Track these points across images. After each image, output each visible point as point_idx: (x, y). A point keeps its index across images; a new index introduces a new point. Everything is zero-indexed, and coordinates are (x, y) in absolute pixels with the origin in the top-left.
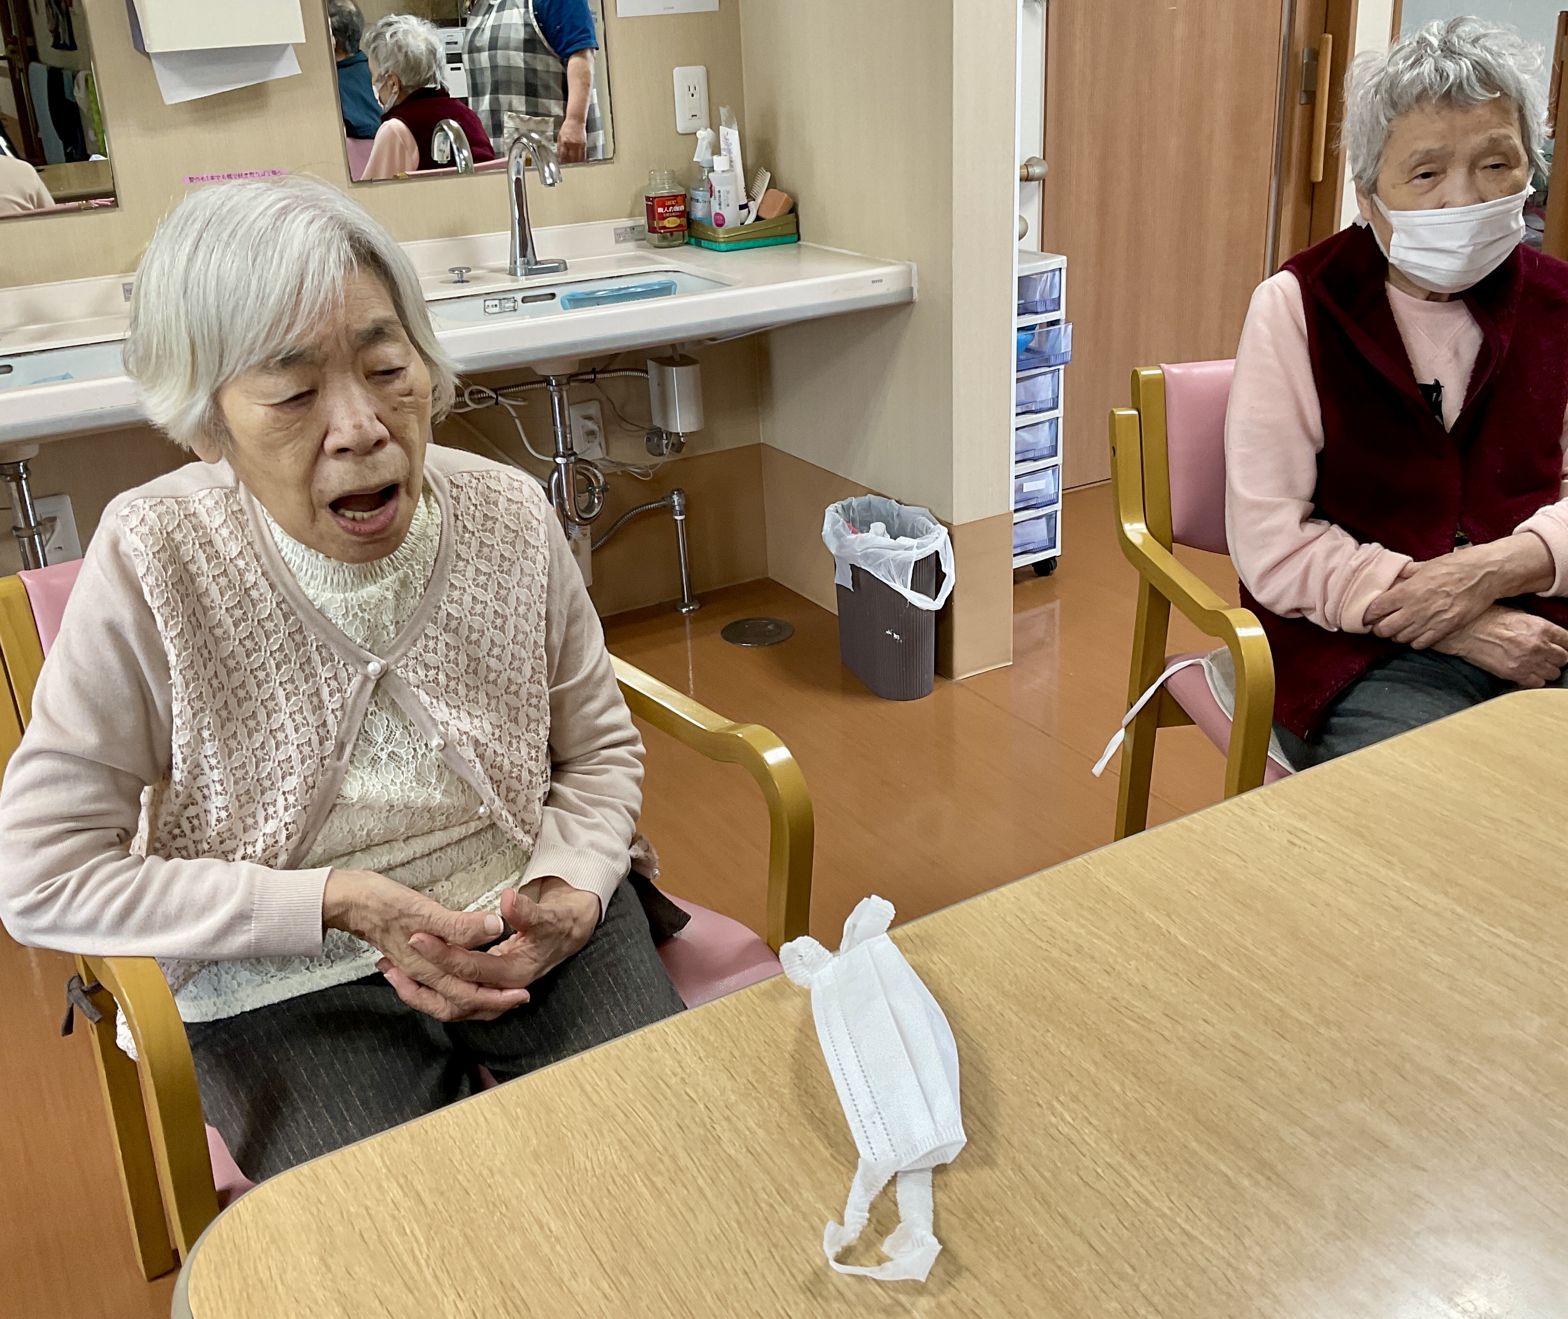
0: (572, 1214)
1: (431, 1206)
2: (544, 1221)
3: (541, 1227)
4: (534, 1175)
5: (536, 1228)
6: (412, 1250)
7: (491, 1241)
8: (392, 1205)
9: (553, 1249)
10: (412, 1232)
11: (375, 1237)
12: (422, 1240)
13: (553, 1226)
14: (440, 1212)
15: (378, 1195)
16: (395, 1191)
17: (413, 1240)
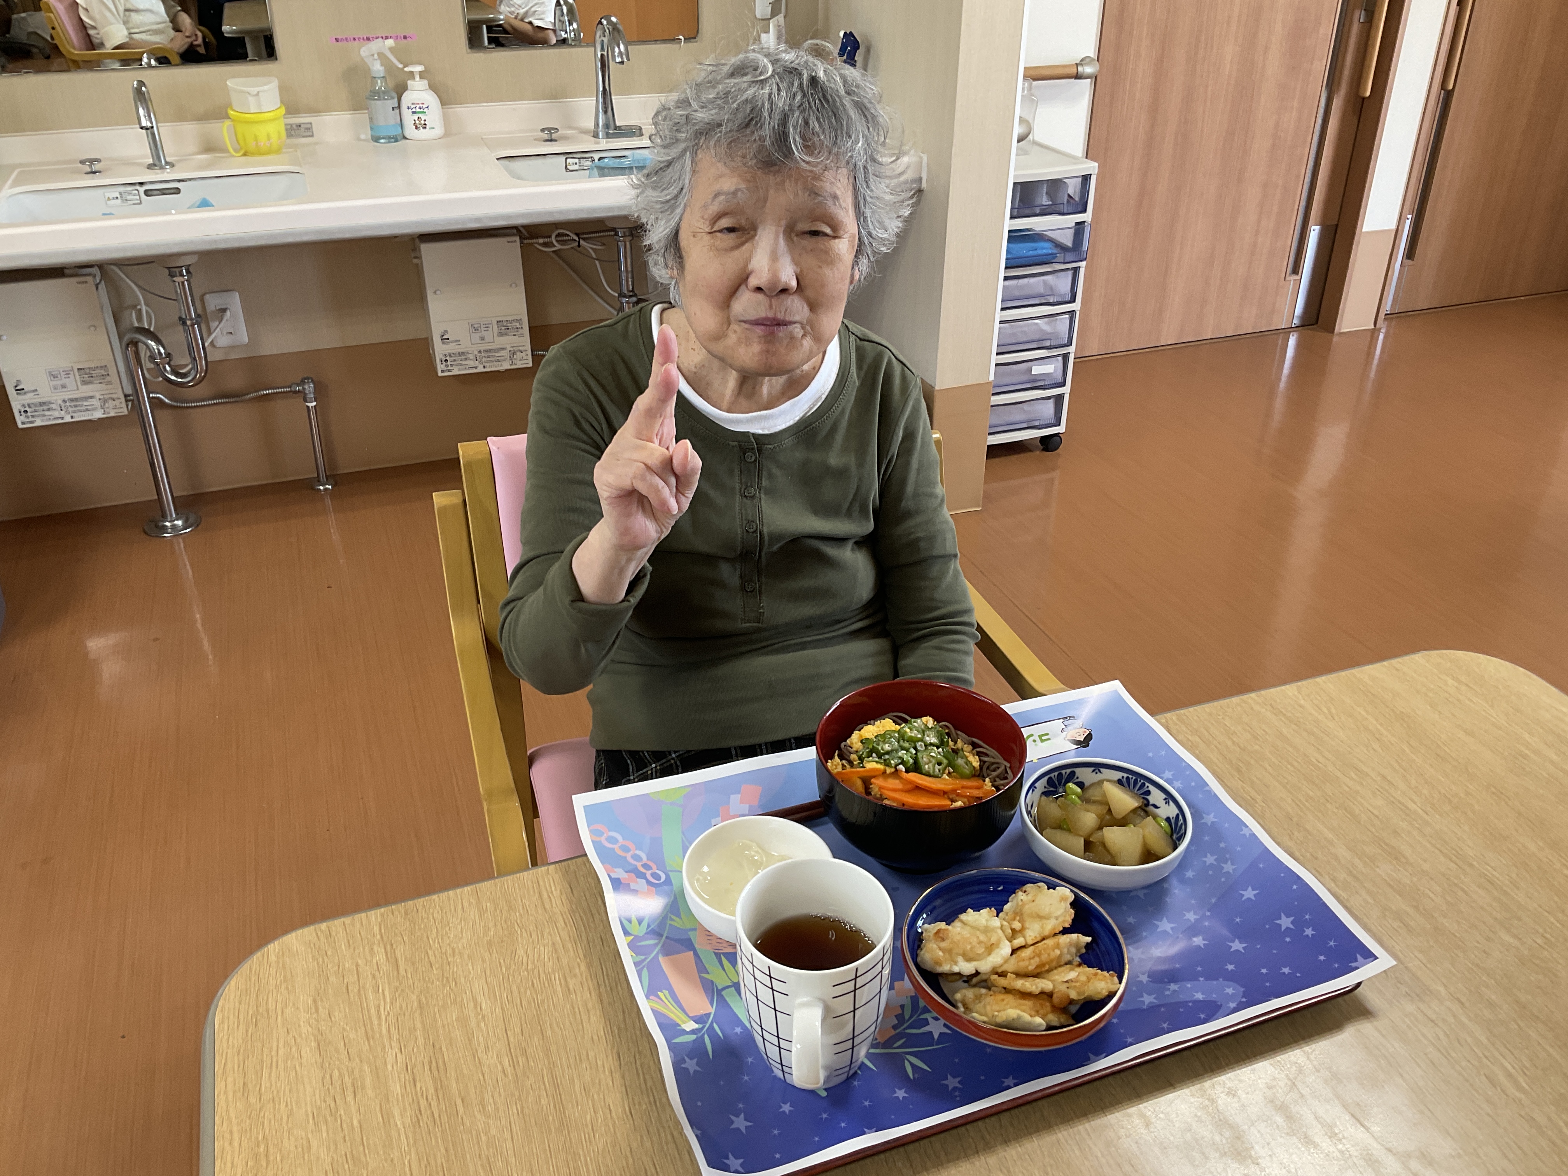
0: (501, 997)
1: (402, 972)
2: (479, 1000)
3: (475, 1006)
4: (484, 961)
5: (472, 1004)
6: (379, 1007)
7: (436, 1010)
8: (375, 967)
9: (478, 1024)
10: (383, 991)
11: (356, 990)
12: (388, 1000)
13: (484, 1007)
14: (408, 979)
15: (369, 958)
16: (380, 956)
17: (381, 997)
